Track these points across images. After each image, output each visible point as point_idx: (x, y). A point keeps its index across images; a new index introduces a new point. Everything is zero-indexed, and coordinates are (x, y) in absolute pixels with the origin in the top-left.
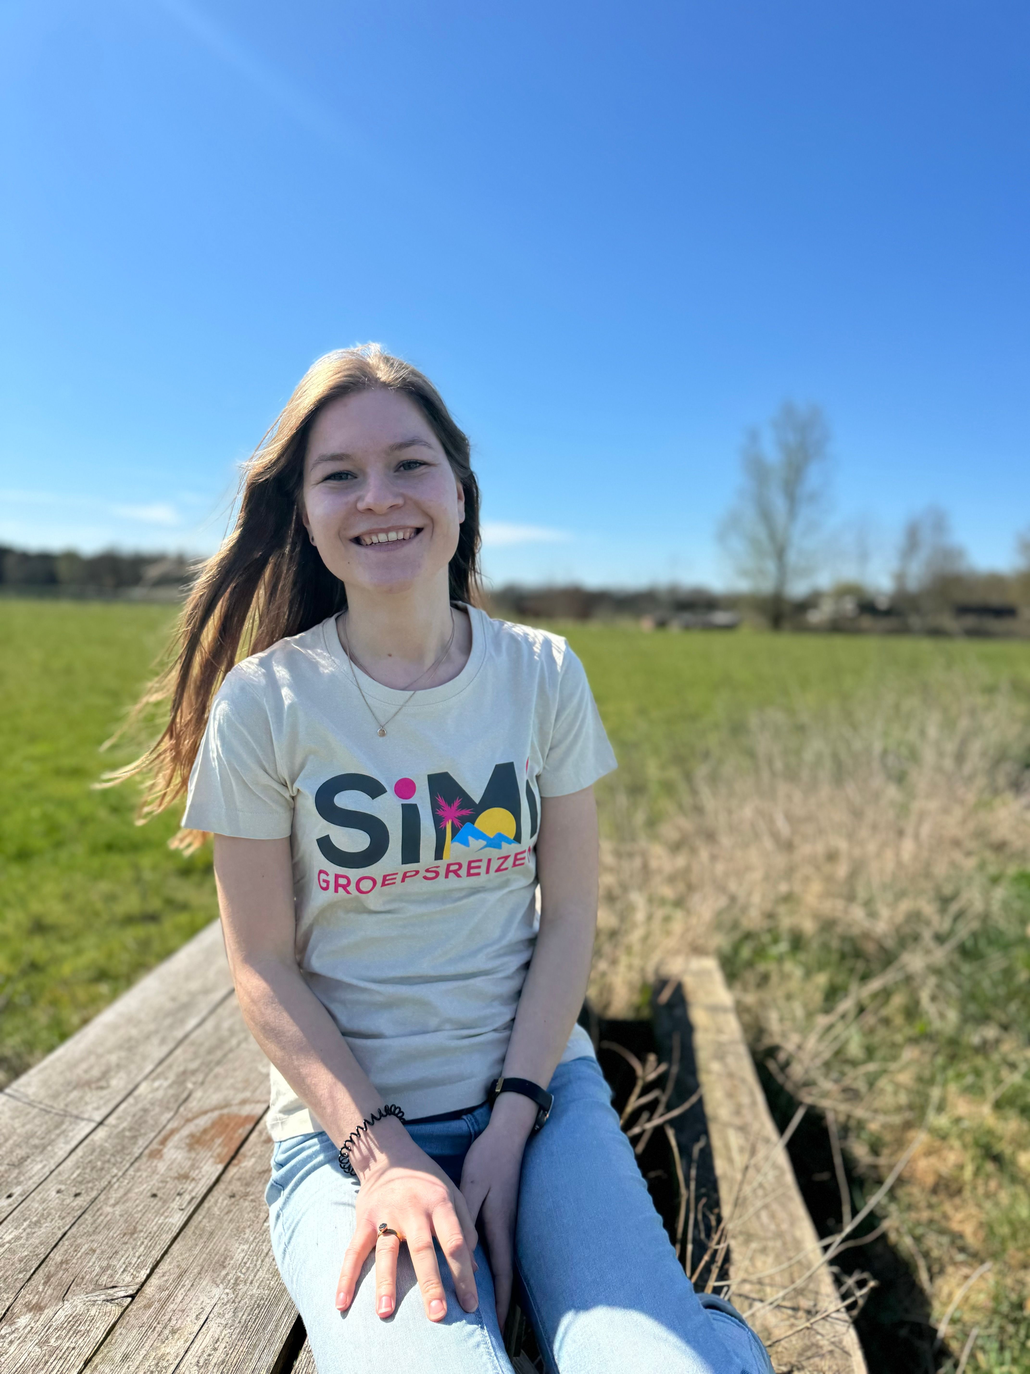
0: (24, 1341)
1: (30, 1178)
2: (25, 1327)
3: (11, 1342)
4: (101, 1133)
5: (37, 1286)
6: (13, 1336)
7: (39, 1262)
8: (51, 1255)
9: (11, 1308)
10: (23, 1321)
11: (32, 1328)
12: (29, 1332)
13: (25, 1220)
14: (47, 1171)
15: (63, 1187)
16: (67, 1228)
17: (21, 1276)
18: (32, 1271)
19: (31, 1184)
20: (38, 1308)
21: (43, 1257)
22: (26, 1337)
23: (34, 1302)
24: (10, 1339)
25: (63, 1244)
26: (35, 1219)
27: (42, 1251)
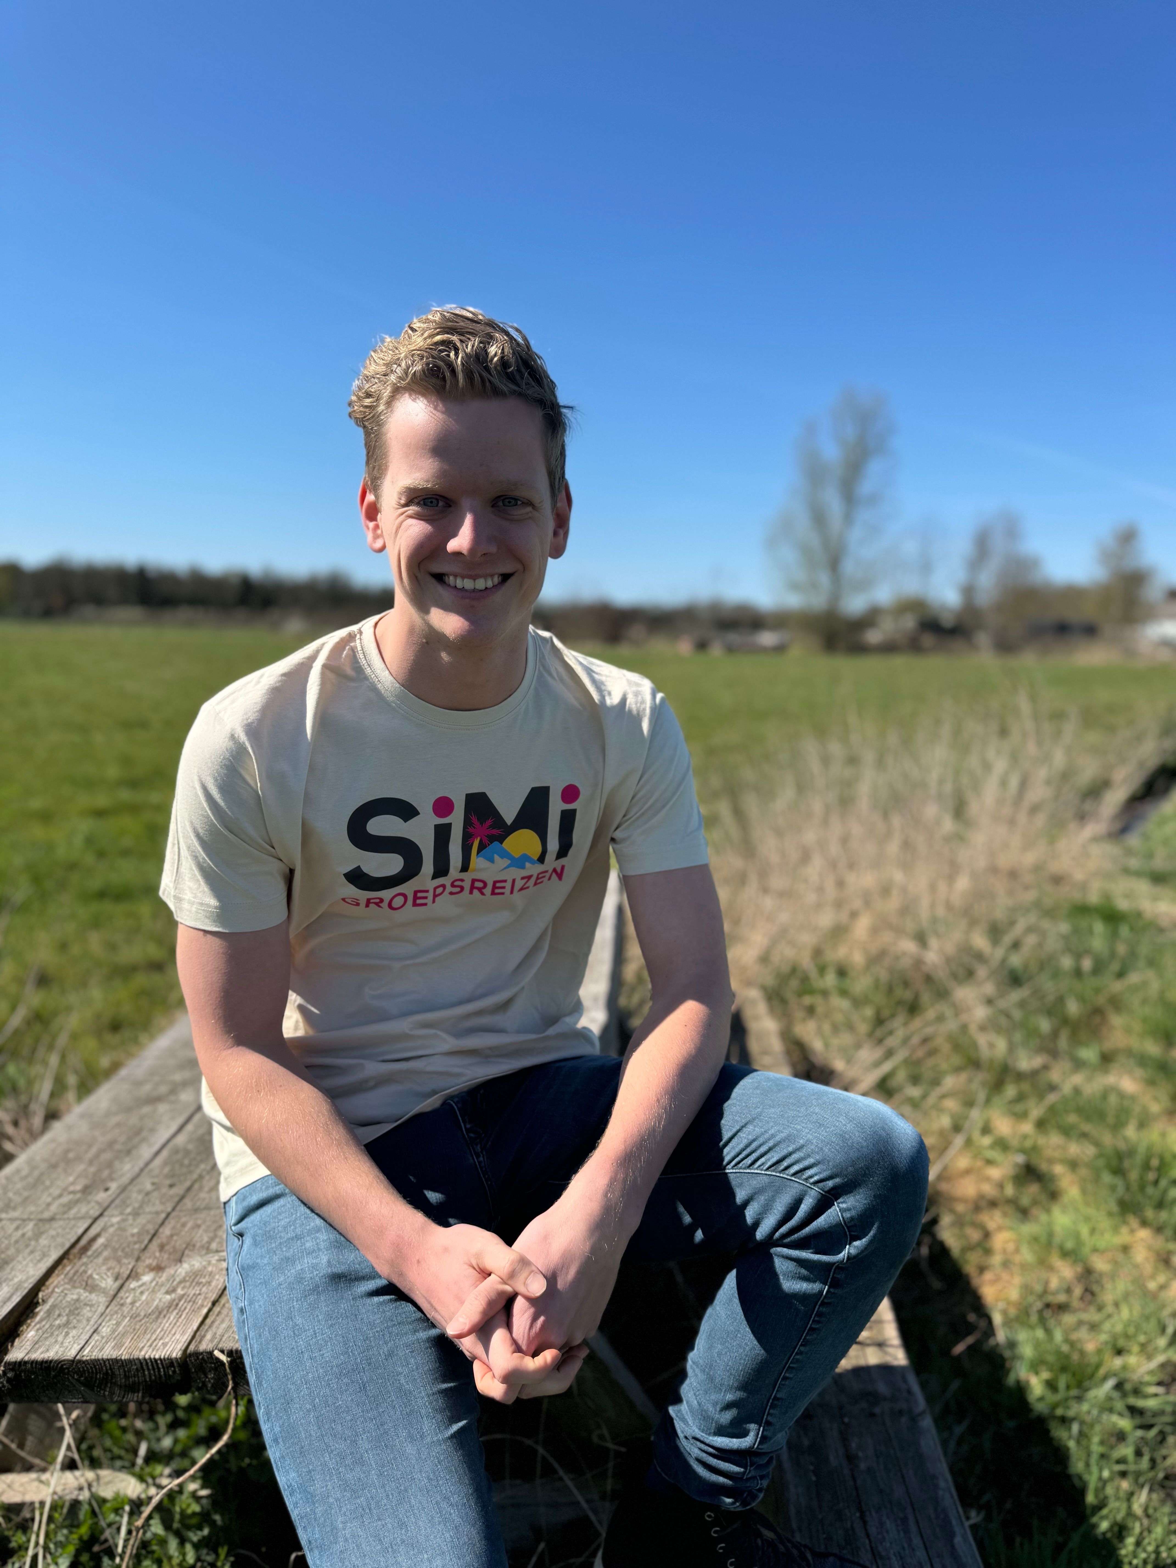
0: (153, 1291)
1: (122, 1176)
2: (151, 1282)
3: (142, 1293)
4: (181, 1139)
5: (154, 1253)
6: (142, 1289)
7: (149, 1237)
8: (161, 1230)
9: (134, 1270)
10: (146, 1278)
11: (157, 1282)
12: (156, 1284)
13: (127, 1206)
14: (137, 1169)
15: (156, 1180)
16: (169, 1209)
17: (137, 1246)
18: (146, 1242)
19: (125, 1179)
20: (158, 1269)
21: (152, 1232)
22: (154, 1288)
23: (154, 1264)
24: (139, 1291)
25: (169, 1223)
26: (136, 1205)
27: (151, 1228)
